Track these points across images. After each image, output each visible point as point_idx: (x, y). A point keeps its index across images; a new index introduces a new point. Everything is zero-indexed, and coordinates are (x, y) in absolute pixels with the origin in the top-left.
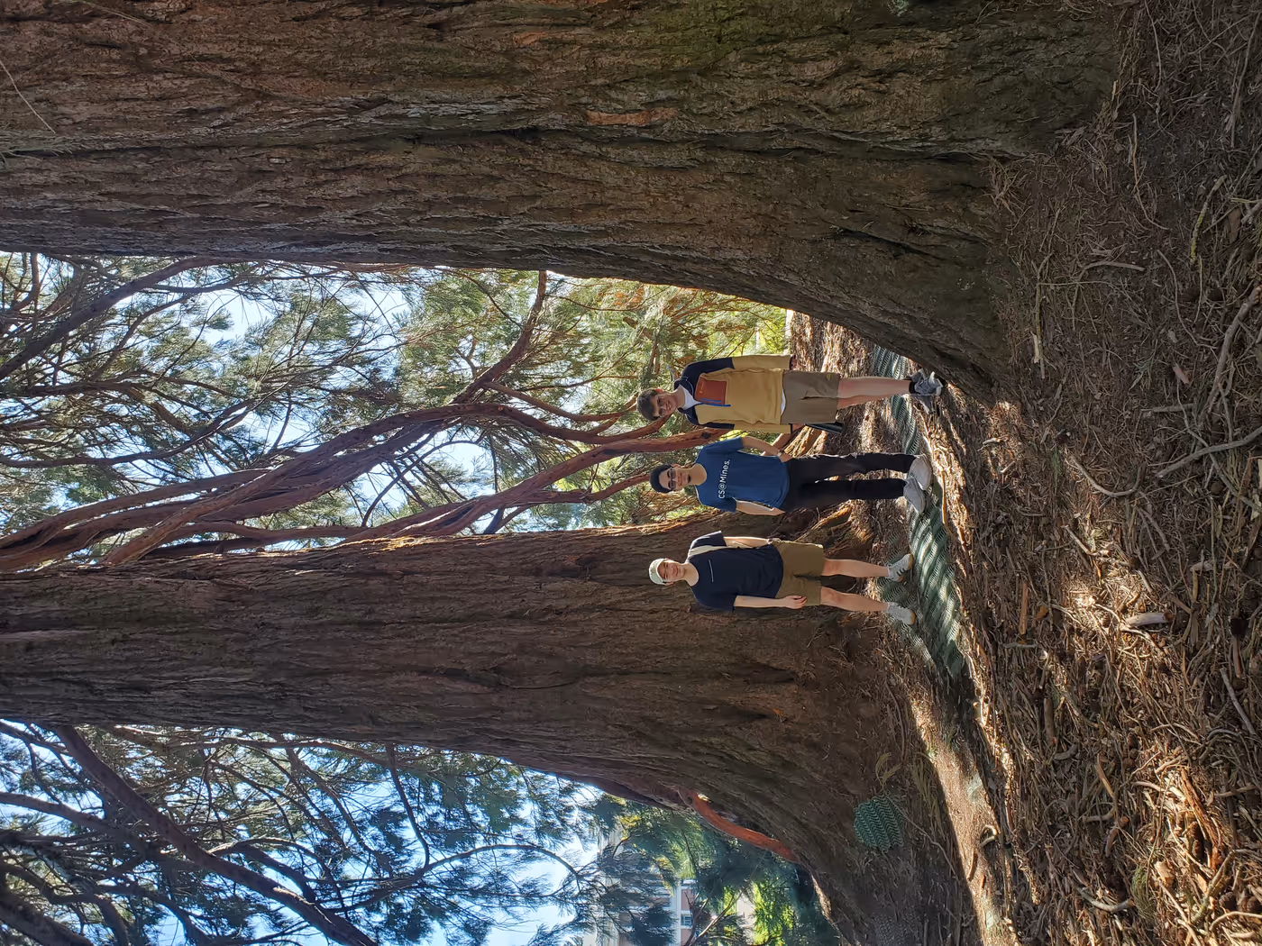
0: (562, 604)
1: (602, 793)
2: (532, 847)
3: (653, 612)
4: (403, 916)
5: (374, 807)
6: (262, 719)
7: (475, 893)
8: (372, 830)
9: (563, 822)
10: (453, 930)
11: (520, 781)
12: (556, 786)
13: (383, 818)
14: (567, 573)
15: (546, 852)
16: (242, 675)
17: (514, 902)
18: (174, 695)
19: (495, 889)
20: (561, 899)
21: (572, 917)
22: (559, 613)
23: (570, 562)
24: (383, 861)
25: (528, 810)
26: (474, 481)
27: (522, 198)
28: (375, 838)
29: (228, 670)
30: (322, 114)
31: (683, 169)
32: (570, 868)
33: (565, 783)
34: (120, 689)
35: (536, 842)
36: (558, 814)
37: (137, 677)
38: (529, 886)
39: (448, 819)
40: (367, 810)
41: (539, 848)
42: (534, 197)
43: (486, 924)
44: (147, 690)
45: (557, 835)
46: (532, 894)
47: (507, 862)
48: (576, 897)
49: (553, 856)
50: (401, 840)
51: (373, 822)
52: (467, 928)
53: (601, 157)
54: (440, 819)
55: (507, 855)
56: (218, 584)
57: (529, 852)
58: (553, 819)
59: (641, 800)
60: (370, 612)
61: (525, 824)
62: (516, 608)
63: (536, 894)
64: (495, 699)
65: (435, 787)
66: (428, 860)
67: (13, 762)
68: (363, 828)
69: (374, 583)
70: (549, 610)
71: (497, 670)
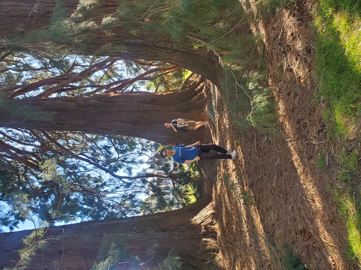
0: (148, 109)
1: (155, 142)
2: (141, 153)
3: (166, 111)
4: (112, 167)
5: (103, 145)
6: (88, 130)
7: (128, 162)
8: (103, 150)
9: (147, 148)
10: (125, 169)
11: (137, 140)
12: (145, 141)
13: (106, 147)
14: (148, 103)
15: (144, 154)
16: (83, 122)
17: (138, 163)
18: (68, 125)
19: (133, 162)
20: (148, 163)
21: (150, 166)
22: (147, 111)
23: (149, 100)
24: (107, 157)
25: (139, 146)
26: (121, 70)
27: (144, 54)
28: (104, 152)
29: (80, 121)
30: (110, 41)
31: (171, 53)
32: (149, 157)
33: (147, 141)
34: (57, 124)
35: (141, 152)
36: (146, 147)
37: (61, 122)
38: (141, 160)
39: (121, 147)
40: (102, 146)
41: (143, 153)
42: (146, 54)
43: (132, 168)
44: (63, 125)
45: (146, 151)
46: (141, 162)
47: (136, 156)
48: (151, 163)
49: (146, 155)
50: (110, 152)
51: (103, 148)
52: (128, 169)
53: (158, 50)
54: (119, 147)
55: (136, 155)
56: (75, 103)
57: (140, 154)
58: (145, 148)
59: (163, 144)
60: (108, 110)
61: (139, 149)
62: (139, 110)
63: (143, 162)
64: (135, 127)
65: (117, 141)
66: (119, 156)
67: (16, 136)
68: (102, 150)
69: (109, 103)
70: (145, 110)
71: (136, 122)
